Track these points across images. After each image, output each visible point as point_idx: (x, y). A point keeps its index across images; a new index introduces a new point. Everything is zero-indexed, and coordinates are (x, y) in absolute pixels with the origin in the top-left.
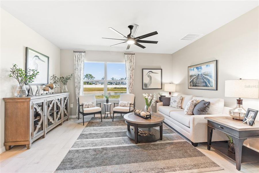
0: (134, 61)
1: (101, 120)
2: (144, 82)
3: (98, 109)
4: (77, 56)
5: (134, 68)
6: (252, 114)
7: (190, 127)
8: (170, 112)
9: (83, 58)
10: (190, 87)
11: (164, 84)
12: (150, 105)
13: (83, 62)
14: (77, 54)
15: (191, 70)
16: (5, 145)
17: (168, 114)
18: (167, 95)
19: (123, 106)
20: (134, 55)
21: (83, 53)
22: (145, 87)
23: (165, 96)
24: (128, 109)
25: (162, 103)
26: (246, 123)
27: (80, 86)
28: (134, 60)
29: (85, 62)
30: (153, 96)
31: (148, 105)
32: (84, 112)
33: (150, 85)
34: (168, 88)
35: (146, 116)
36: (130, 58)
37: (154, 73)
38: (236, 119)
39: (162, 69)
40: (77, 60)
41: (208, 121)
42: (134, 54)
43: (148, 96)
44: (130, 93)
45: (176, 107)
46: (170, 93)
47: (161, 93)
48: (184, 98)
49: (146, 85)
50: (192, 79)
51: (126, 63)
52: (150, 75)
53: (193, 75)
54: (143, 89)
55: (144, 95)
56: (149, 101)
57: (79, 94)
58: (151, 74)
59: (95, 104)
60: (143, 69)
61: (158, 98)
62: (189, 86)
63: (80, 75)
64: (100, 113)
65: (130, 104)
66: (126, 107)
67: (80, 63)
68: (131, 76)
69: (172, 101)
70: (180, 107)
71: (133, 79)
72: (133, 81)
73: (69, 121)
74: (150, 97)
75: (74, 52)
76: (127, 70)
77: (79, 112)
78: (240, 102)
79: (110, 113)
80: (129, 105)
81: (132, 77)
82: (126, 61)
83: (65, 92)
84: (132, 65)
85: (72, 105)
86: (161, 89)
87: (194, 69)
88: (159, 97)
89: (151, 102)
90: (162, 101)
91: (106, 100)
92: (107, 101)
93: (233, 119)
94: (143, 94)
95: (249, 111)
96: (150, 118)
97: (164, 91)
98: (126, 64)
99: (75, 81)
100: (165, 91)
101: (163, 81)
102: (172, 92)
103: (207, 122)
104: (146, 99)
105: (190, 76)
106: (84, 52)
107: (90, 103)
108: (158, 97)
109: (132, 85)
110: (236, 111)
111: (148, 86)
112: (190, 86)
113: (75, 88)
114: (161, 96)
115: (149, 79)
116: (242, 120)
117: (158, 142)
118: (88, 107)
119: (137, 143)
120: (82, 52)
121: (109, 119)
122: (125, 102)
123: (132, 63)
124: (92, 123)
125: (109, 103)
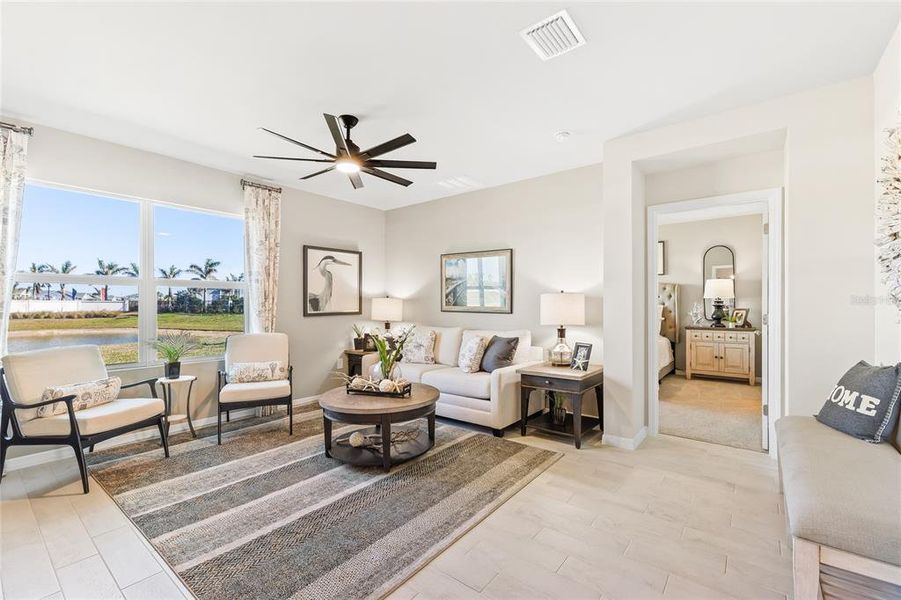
0: (280, 215)
1: (161, 451)
2: (309, 291)
3: (149, 405)
5: (278, 241)
6: (583, 352)
7: (489, 400)
8: (421, 375)
10: (445, 308)
11: (369, 300)
13: (15, 181)
15: (451, 264)
19: (254, 381)
20: (279, 195)
21: (20, 136)
26: (578, 368)
28: (279, 212)
29: (29, 180)
33: (326, 302)
34: (380, 310)
36: (263, 201)
37: (340, 262)
38: (559, 366)
39: (360, 254)
41: (523, 376)
42: (279, 191)
44: (266, 330)
45: (424, 361)
46: (387, 326)
47: (359, 326)
48: (441, 334)
49: (315, 303)
50: (453, 287)
51: (247, 218)
52: (328, 268)
53: (454, 277)
54: (306, 314)
58: (331, 267)
59: (114, 389)
60: (305, 248)
61: (350, 344)
62: (444, 304)
64: (156, 420)
66: (266, 380)
68: (267, 269)
69: (409, 346)
70: (432, 359)
71: (277, 278)
72: (276, 289)
76: (255, 244)
78: (562, 333)
79: (188, 417)
81: (272, 271)
82: (247, 211)
84: (272, 228)
86: (360, 313)
87: (456, 264)
88: (355, 339)
91: (170, 364)
92: (173, 369)
93: (554, 365)
95: (578, 347)
97: (367, 319)
98: (247, 223)
100: (370, 318)
101: (365, 290)
103: (520, 379)
105: (447, 280)
106: (27, 131)
107: (93, 386)
108: (350, 338)
109: (271, 301)
110: (557, 349)
111: (320, 304)
112: (448, 303)
115: (323, 281)
116: (568, 365)
117: (430, 453)
118: (87, 407)
119: (387, 471)
121: (188, 441)
122: (258, 365)
123: (273, 222)
124: (121, 472)
125: (182, 378)
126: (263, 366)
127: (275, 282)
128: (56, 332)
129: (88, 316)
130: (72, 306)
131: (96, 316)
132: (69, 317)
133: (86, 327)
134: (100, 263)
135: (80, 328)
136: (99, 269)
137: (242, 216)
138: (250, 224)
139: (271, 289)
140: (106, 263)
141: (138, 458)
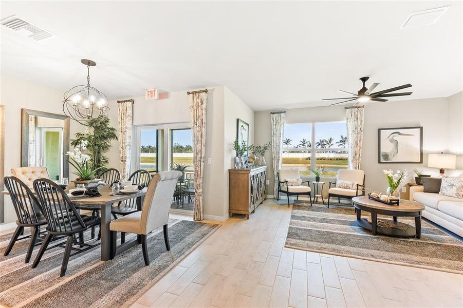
0: (363, 118)
1: (310, 204)
3: (306, 189)
4: (276, 118)
5: (362, 129)
8: (438, 202)
9: (282, 121)
11: (427, 154)
12: (396, 187)
13: (282, 126)
14: (275, 116)
16: (229, 212)
17: (435, 206)
18: (435, 175)
19: (345, 188)
21: (283, 114)
22: (383, 159)
23: (430, 176)
24: (353, 193)
25: (422, 188)
27: (279, 157)
28: (363, 116)
30: (402, 175)
31: (394, 187)
32: (290, 191)
33: (394, 156)
35: (391, 200)
36: (355, 113)
37: (404, 135)
39: (421, 128)
40: (274, 124)
42: (363, 107)
43: (394, 174)
44: (356, 168)
45: (455, 196)
46: (442, 171)
47: (419, 170)
49: (386, 156)
51: (347, 122)
52: (395, 138)
54: (379, 162)
55: (386, 172)
56: (395, 181)
57: (277, 167)
59: (300, 182)
60: (379, 130)
63: (280, 143)
64: (308, 194)
65: (358, 185)
66: (349, 188)
67: (278, 127)
68: (356, 142)
69: (443, 184)
71: (361, 146)
72: (361, 151)
73: (266, 201)
74: (396, 175)
75: (272, 113)
77: (280, 191)
79: (322, 196)
80: (355, 187)
81: (359, 142)
82: (347, 119)
83: (263, 165)
84: (359, 124)
85: (268, 181)
86: (421, 162)
88: (416, 178)
89: (398, 183)
90: (422, 185)
91: (316, 177)
92: (318, 179)
94: (384, 171)
96: (398, 205)
97: (426, 166)
98: (347, 124)
99: (273, 151)
100: (429, 166)
101: (425, 149)
102: (448, 169)
104: (390, 179)
106: (285, 112)
107: (294, 180)
109: (358, 156)
111: (390, 157)
113: (272, 159)
114: (421, 176)
115: (392, 146)
118: (292, 185)
119: (375, 235)
120: (282, 112)
121: (321, 204)
122: (347, 182)
123: (359, 122)
124: (299, 206)
125: (320, 182)
126: (349, 183)
127: (360, 147)
128: (326, 165)
129: (337, 159)
130: (332, 155)
131: (340, 160)
132: (331, 160)
133: (336, 164)
134: (342, 137)
135: (334, 164)
136: (341, 140)
137: (345, 122)
138: (349, 125)
139: (358, 150)
140: (344, 137)
141: (305, 204)
